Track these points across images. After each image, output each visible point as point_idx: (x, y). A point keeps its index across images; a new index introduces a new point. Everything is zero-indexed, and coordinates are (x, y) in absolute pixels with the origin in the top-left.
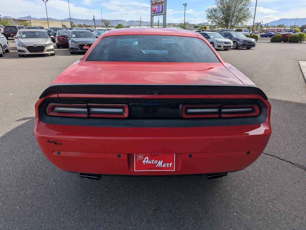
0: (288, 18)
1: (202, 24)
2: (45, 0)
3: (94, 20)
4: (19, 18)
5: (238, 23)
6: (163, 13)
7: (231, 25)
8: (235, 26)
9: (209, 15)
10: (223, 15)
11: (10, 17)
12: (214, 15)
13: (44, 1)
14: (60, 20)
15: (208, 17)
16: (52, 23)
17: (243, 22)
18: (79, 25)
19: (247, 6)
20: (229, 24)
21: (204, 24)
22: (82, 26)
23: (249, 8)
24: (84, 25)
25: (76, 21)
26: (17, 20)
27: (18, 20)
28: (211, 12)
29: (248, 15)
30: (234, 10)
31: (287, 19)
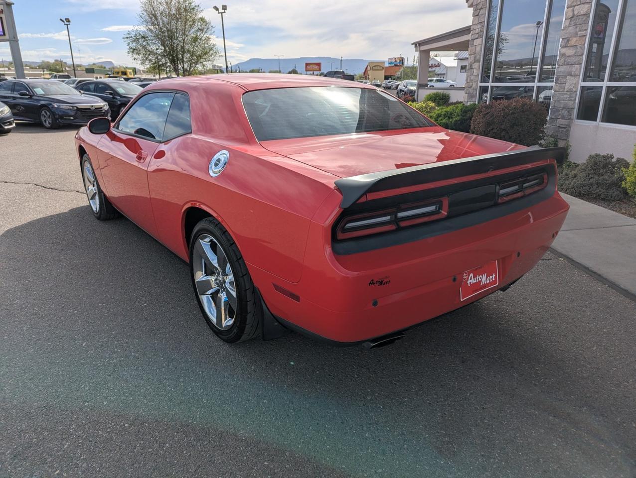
0: (262, 58)
1: (100, 65)
5: (197, 66)
6: (7, 37)
7: (183, 68)
8: (191, 70)
9: (133, 45)
10: (163, 48)
12: (144, 47)
15: (131, 50)
17: (204, 63)
19: (206, 32)
20: (180, 67)
21: (104, 66)
23: (210, 36)
28: (136, 40)
29: (212, 49)
30: (184, 40)
31: (260, 59)
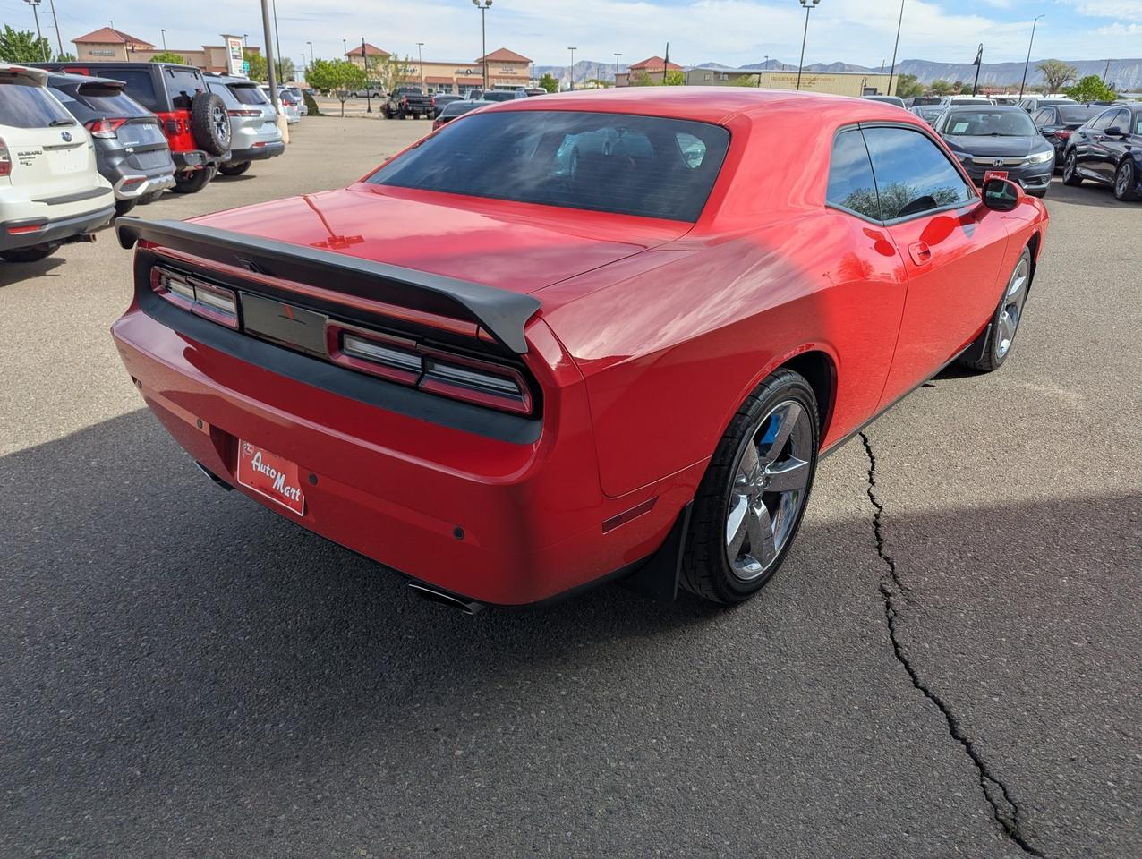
2: (809, 1)
3: (977, 62)
4: (744, 67)
11: (719, 66)
13: (804, 2)
14: (873, 70)
16: (830, 80)
18: (934, 87)
22: (950, 88)
24: (958, 85)
25: (930, 69)
26: (724, 74)
27: (727, 74)
